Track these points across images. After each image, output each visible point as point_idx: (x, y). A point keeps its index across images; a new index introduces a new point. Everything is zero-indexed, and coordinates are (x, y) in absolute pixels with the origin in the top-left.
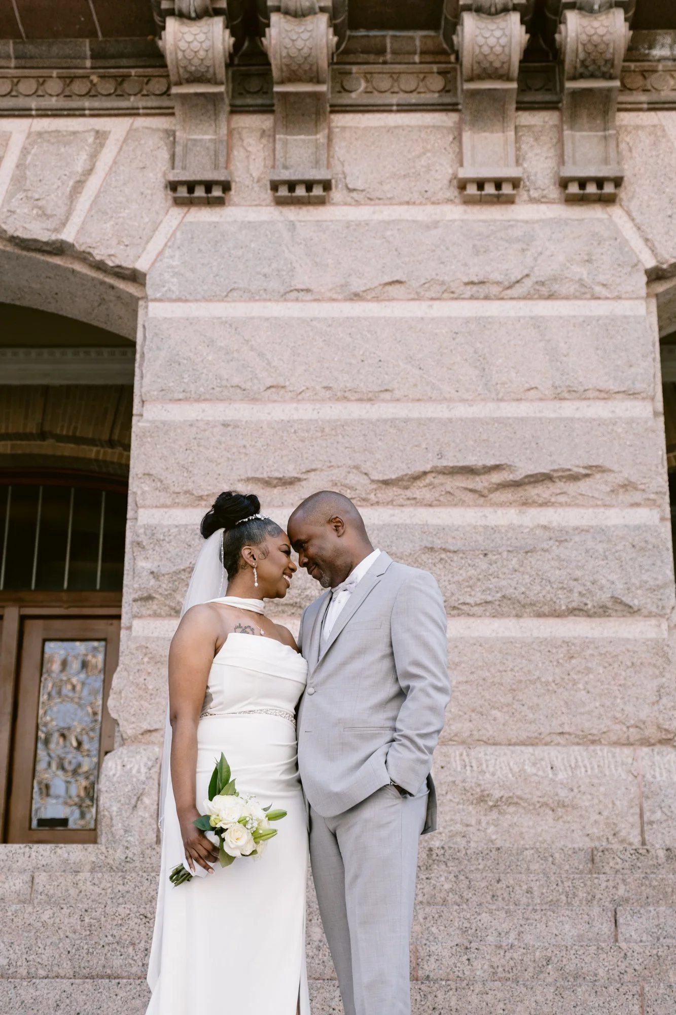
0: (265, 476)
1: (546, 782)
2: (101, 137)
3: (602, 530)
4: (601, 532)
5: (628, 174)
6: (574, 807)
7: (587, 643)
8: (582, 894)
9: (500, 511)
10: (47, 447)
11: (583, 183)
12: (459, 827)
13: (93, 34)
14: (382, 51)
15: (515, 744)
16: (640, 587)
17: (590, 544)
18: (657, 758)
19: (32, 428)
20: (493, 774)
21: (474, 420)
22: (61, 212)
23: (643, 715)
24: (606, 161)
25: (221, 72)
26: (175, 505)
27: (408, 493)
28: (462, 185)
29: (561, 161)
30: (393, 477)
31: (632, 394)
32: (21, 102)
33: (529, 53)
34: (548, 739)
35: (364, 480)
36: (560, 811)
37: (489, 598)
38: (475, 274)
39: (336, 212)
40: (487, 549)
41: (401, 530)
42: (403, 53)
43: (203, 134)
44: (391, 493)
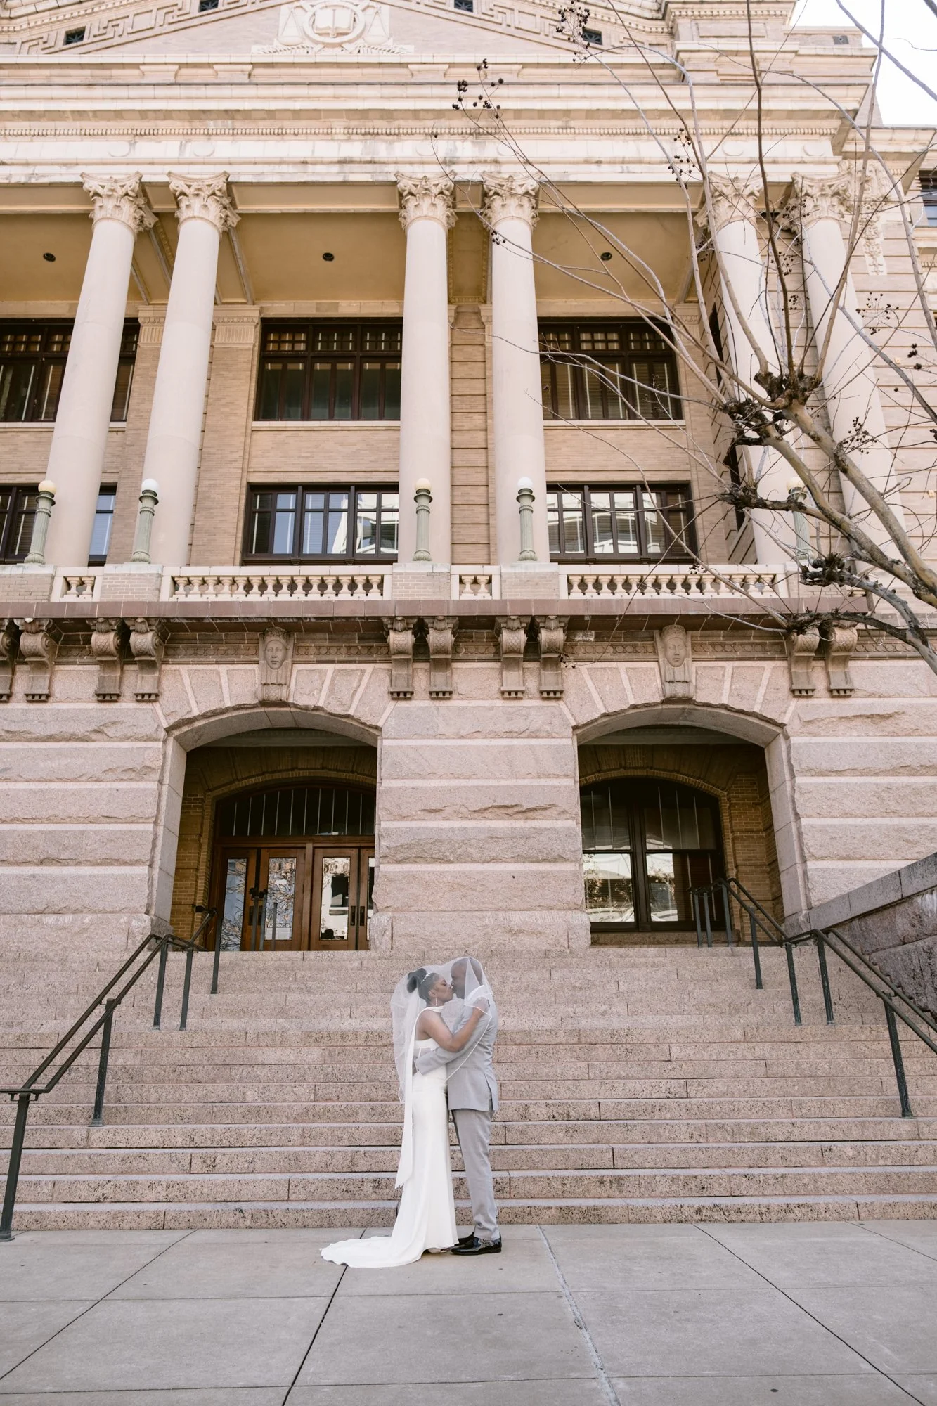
0: (427, 809)
1: (533, 924)
2: (363, 671)
3: (555, 829)
5: (566, 687)
6: (544, 934)
7: (549, 872)
8: (541, 965)
9: (516, 822)
10: (324, 773)
11: (548, 693)
12: (502, 941)
13: (358, 630)
14: (472, 637)
15: (522, 910)
16: (569, 851)
17: (551, 835)
18: (574, 915)
19: (318, 766)
20: (514, 922)
21: (507, 786)
22: (348, 703)
23: (569, 899)
24: (557, 684)
25: (411, 651)
26: (395, 820)
27: (482, 815)
28: (503, 693)
29: (540, 684)
30: (477, 809)
31: (566, 776)
32: (331, 657)
33: (527, 645)
34: (534, 908)
35: (466, 810)
36: (538, 935)
37: (513, 856)
38: (507, 728)
39: (454, 703)
40: (512, 837)
41: (480, 830)
42: (479, 638)
43: (403, 672)
44: (476, 815)
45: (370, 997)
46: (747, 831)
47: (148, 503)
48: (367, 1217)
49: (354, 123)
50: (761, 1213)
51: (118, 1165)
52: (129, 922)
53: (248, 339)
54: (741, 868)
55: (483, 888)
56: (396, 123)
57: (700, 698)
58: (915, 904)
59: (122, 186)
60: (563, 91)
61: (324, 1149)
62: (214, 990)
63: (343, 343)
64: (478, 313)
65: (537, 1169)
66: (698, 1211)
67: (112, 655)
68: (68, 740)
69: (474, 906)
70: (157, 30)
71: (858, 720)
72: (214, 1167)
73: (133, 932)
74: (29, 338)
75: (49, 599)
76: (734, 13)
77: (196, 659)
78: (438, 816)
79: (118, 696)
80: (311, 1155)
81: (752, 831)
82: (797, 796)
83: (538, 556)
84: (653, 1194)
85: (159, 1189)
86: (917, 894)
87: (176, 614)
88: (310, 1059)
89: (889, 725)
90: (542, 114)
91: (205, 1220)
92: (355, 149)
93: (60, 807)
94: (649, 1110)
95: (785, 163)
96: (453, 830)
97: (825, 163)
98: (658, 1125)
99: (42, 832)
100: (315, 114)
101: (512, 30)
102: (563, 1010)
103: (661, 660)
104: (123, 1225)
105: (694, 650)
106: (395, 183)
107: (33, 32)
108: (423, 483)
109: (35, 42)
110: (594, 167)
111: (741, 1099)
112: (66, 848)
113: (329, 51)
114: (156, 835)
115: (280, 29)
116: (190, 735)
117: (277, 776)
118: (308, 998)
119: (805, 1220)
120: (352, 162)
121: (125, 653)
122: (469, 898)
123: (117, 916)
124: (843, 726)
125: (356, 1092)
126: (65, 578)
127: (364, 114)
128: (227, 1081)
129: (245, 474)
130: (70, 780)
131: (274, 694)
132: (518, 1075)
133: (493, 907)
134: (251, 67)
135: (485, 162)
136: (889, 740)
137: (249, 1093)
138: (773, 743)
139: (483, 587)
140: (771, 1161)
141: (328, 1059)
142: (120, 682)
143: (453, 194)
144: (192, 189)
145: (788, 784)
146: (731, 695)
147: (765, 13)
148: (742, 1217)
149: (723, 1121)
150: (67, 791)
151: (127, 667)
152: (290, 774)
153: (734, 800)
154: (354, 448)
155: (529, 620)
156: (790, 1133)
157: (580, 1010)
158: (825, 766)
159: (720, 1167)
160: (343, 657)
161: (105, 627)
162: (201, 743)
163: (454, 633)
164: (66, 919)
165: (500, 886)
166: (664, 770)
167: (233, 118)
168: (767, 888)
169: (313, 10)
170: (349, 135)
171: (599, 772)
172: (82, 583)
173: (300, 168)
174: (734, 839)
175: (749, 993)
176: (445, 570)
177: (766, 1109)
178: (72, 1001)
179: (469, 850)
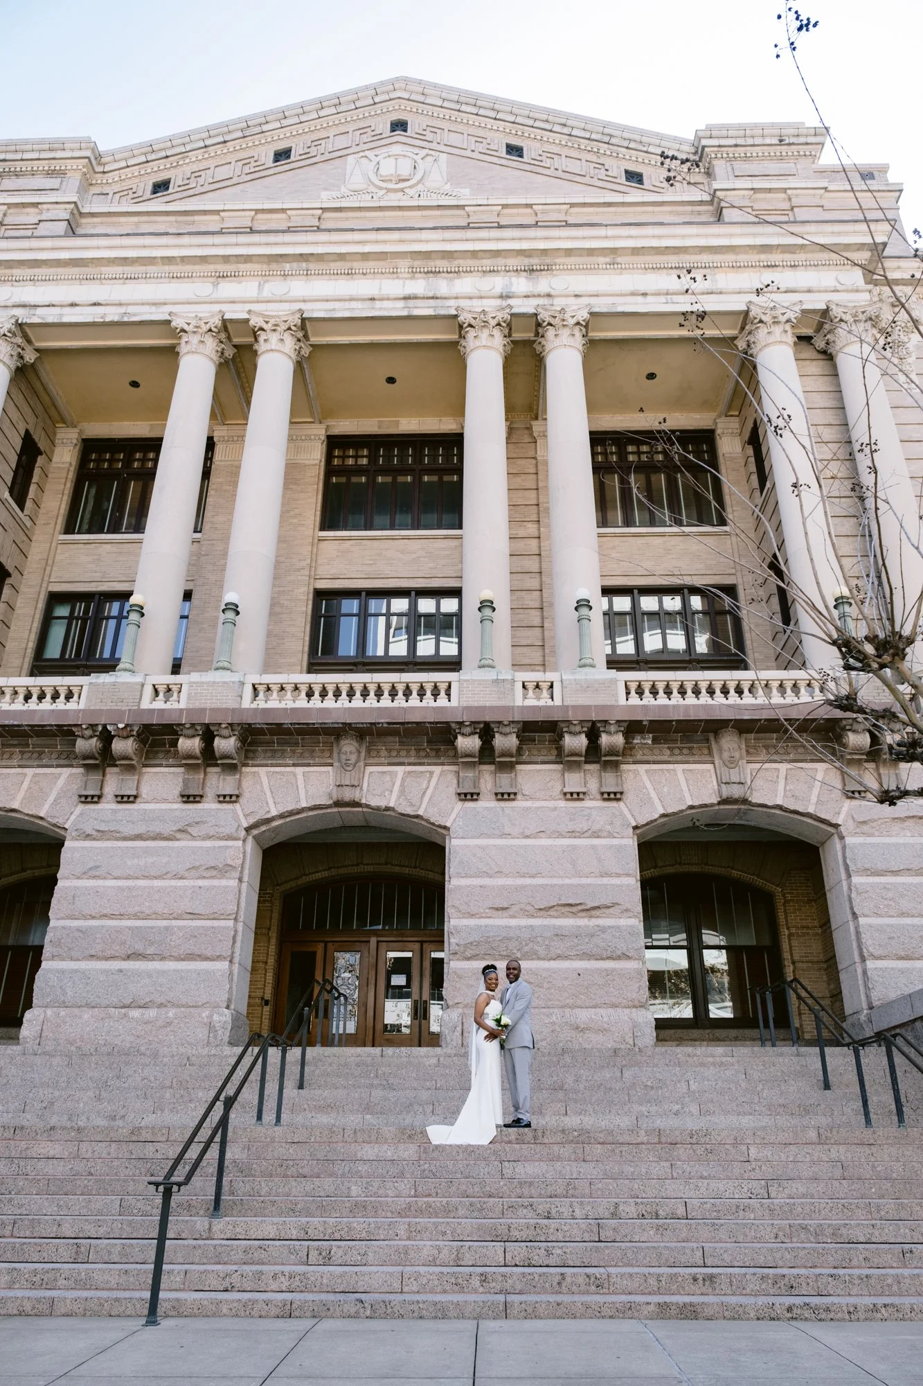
0: (496, 906)
1: (599, 1022)
2: (431, 773)
3: (618, 927)
4: (618, 928)
5: (625, 790)
6: (610, 1032)
7: (614, 970)
9: (581, 920)
10: (388, 869)
11: (609, 794)
13: (427, 734)
14: (535, 741)
15: (588, 1008)
16: (632, 949)
17: (614, 933)
18: (639, 1012)
20: (581, 1019)
21: (572, 885)
22: (418, 804)
23: (633, 997)
24: (617, 785)
25: (477, 755)
26: (464, 917)
27: (548, 913)
28: (565, 794)
29: (601, 786)
30: (543, 907)
31: (628, 875)
32: (401, 760)
33: (588, 748)
34: (600, 1006)
35: (532, 908)
36: (605, 1033)
37: (578, 953)
38: (570, 828)
39: (519, 803)
40: (577, 934)
41: (546, 927)
42: (542, 742)
43: (470, 774)
44: (542, 913)
45: (451, 1094)
46: (803, 927)
47: (230, 615)
48: (478, 1310)
49: (417, 263)
50: (849, 1313)
51: (240, 1255)
52: (211, 1016)
53: (316, 454)
54: (798, 965)
55: (549, 985)
56: (456, 262)
57: (756, 798)
59: (206, 323)
60: (611, 232)
61: (431, 1243)
62: (301, 1087)
63: (402, 457)
64: (530, 428)
65: (632, 1266)
66: (789, 1309)
67: (197, 758)
68: (154, 839)
69: (542, 1003)
70: (235, 180)
71: (911, 820)
72: (329, 1259)
73: (214, 1027)
74: (112, 456)
75: (139, 706)
76: (766, 154)
77: (274, 762)
78: (505, 913)
79: (201, 796)
80: (419, 1249)
81: (808, 928)
82: (853, 895)
83: (596, 662)
84: (744, 1292)
85: (283, 1279)
87: (258, 720)
88: (406, 1155)
90: (591, 252)
91: (329, 1309)
92: (418, 286)
93: (147, 904)
94: (734, 1210)
95: (819, 291)
96: (520, 928)
97: (857, 291)
98: (745, 1225)
99: (129, 928)
100: (382, 256)
101: (559, 174)
102: (637, 1108)
103: (716, 762)
104: (253, 1313)
105: (748, 752)
106: (456, 316)
107: (123, 184)
108: (487, 594)
109: (125, 193)
110: (640, 299)
111: (822, 1201)
112: (151, 943)
113: (392, 196)
114: (236, 931)
115: (347, 177)
116: (267, 834)
117: (342, 871)
118: (391, 1095)
119: (892, 1320)
120: (416, 298)
121: (209, 756)
123: (199, 1010)
124: (896, 827)
125: (454, 1188)
126: (154, 686)
127: (427, 255)
128: (331, 1176)
129: (312, 581)
130: (156, 878)
131: (348, 795)
132: (605, 1174)
133: (560, 1004)
134: (320, 211)
135: (539, 296)
137: (353, 1188)
138: (828, 843)
139: (545, 694)
140: (855, 1262)
141: (423, 1156)
142: (203, 783)
143: (509, 325)
144: (270, 325)
145: (845, 884)
146: (785, 796)
147: (796, 153)
148: (832, 1315)
149: (806, 1222)
150: (152, 887)
151: (210, 769)
152: (355, 870)
153: (789, 897)
154: (414, 556)
155: (590, 724)
156: (871, 1234)
157: (654, 1109)
158: (881, 866)
159: (805, 1267)
160: (412, 760)
161: (190, 732)
162: (276, 841)
163: (517, 737)
164: (152, 1013)
165: (566, 983)
167: (307, 261)
168: (825, 985)
169: (377, 159)
170: (413, 273)
171: (655, 867)
172: (169, 690)
173: (368, 304)
174: (790, 935)
175: (817, 1094)
176: (509, 677)
177: (845, 1210)
178: (168, 1095)
179: (536, 947)
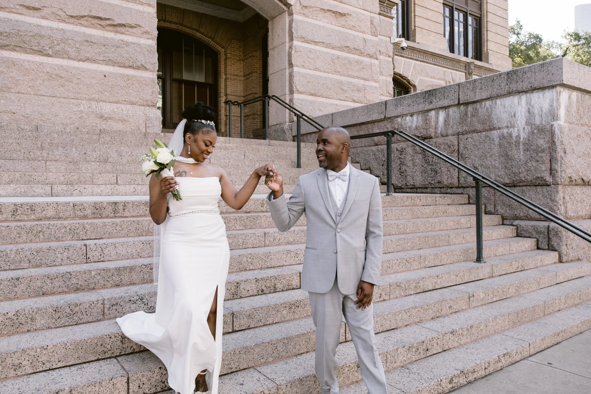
0: (27, 5)
1: (120, 114)
3: (139, 44)
6: (128, 121)
7: (133, 76)
8: (145, 144)
9: (109, 33)
12: (94, 124)
15: (111, 103)
16: (149, 63)
17: (136, 48)
18: (151, 110)
20: (105, 110)
23: (148, 98)
27: (79, 21)
30: (75, 15)
31: (149, 5)
34: (121, 102)
35: (64, 14)
36: (124, 122)
37: (105, 59)
40: (105, 44)
41: (77, 33)
44: (73, 20)
46: (234, 75)
54: (229, 97)
55: (79, 81)
58: (396, 122)
69: (71, 95)
71: (329, 13)
78: (36, 13)
81: (237, 76)
82: (293, 52)
86: (397, 117)
89: (342, 20)
96: (51, 29)
122: (67, 88)
124: (321, 15)
133: (88, 97)
136: (341, 29)
138: (278, 18)
145: (287, 45)
153: (229, 55)
158: (311, 37)
165: (94, 81)
166: (190, 28)
174: (226, 79)
179: (67, 48)
